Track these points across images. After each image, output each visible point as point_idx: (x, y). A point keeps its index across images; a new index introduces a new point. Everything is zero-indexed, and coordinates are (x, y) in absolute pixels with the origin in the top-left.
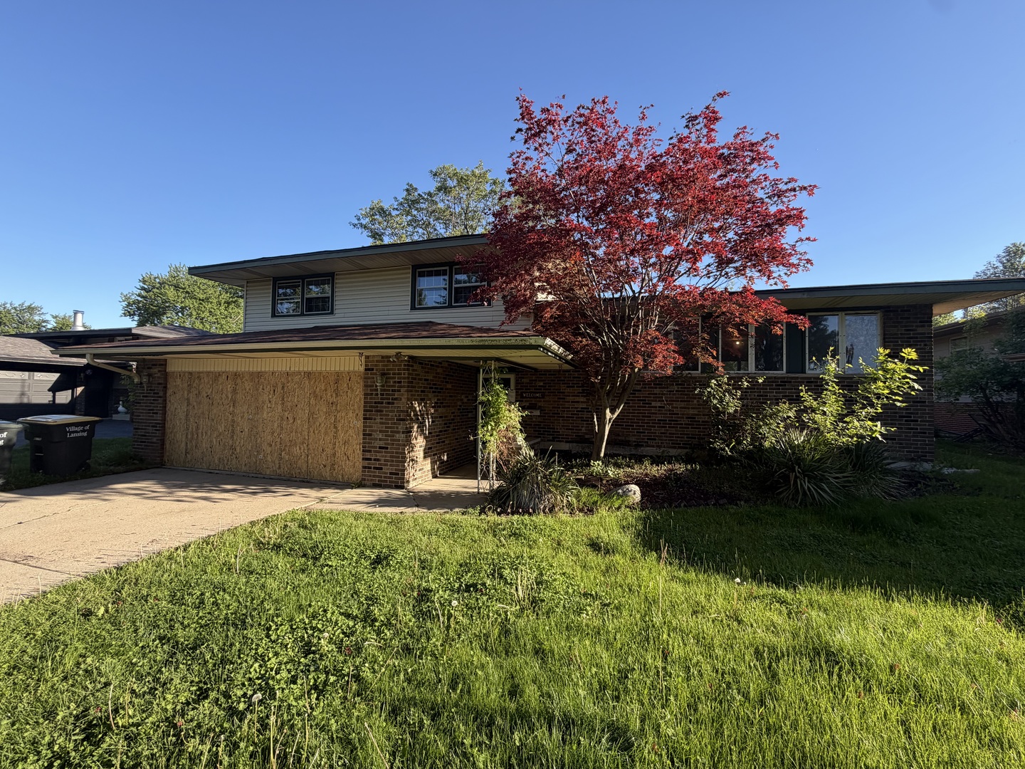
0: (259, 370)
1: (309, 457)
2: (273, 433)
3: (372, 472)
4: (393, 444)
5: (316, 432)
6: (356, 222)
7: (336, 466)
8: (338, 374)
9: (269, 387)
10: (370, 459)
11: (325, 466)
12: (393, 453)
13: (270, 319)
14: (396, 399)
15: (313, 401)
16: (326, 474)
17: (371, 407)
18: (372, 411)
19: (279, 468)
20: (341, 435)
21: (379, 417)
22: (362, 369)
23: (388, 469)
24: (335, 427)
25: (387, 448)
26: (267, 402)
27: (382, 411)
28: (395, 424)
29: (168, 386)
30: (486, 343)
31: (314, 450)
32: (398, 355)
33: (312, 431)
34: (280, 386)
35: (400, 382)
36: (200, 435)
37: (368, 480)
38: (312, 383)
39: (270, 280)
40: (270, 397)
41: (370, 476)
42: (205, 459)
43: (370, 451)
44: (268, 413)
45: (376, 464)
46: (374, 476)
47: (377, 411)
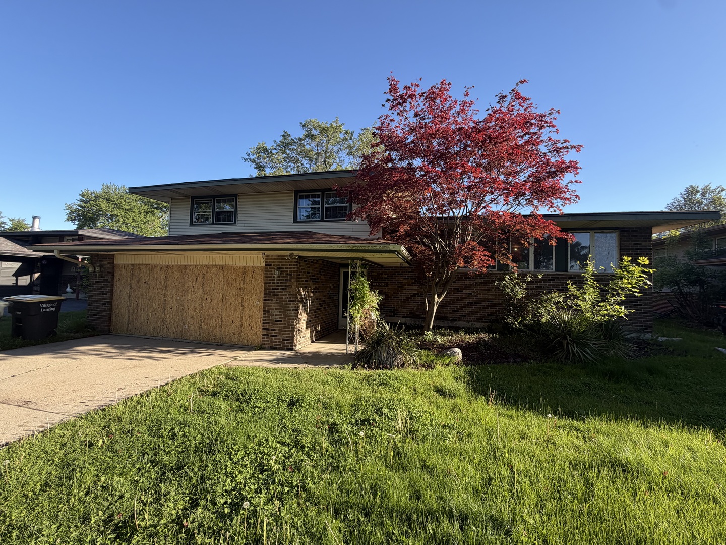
0: (185, 264)
1: (223, 327)
2: (195, 310)
3: (269, 338)
4: (285, 319)
5: (228, 309)
6: (247, 157)
7: (243, 334)
8: (245, 268)
9: (192, 276)
10: (268, 329)
11: (234, 334)
12: (285, 325)
13: (188, 226)
14: (288, 286)
15: (226, 287)
16: (235, 339)
17: (270, 291)
18: (270, 295)
19: (200, 335)
20: (247, 311)
21: (275, 299)
22: (263, 264)
23: (281, 336)
24: (242, 306)
25: (281, 321)
26: (191, 287)
27: (278, 295)
28: (287, 304)
29: (115, 274)
30: (359, 248)
31: (226, 322)
32: (291, 255)
33: (225, 309)
34: (201, 276)
35: (291, 274)
36: (139, 310)
37: (266, 344)
38: (225, 274)
39: (189, 198)
40: (194, 283)
41: (268, 341)
42: (142, 328)
43: (268, 323)
44: (192, 295)
45: (272, 333)
46: (271, 341)
47: (274, 295)
